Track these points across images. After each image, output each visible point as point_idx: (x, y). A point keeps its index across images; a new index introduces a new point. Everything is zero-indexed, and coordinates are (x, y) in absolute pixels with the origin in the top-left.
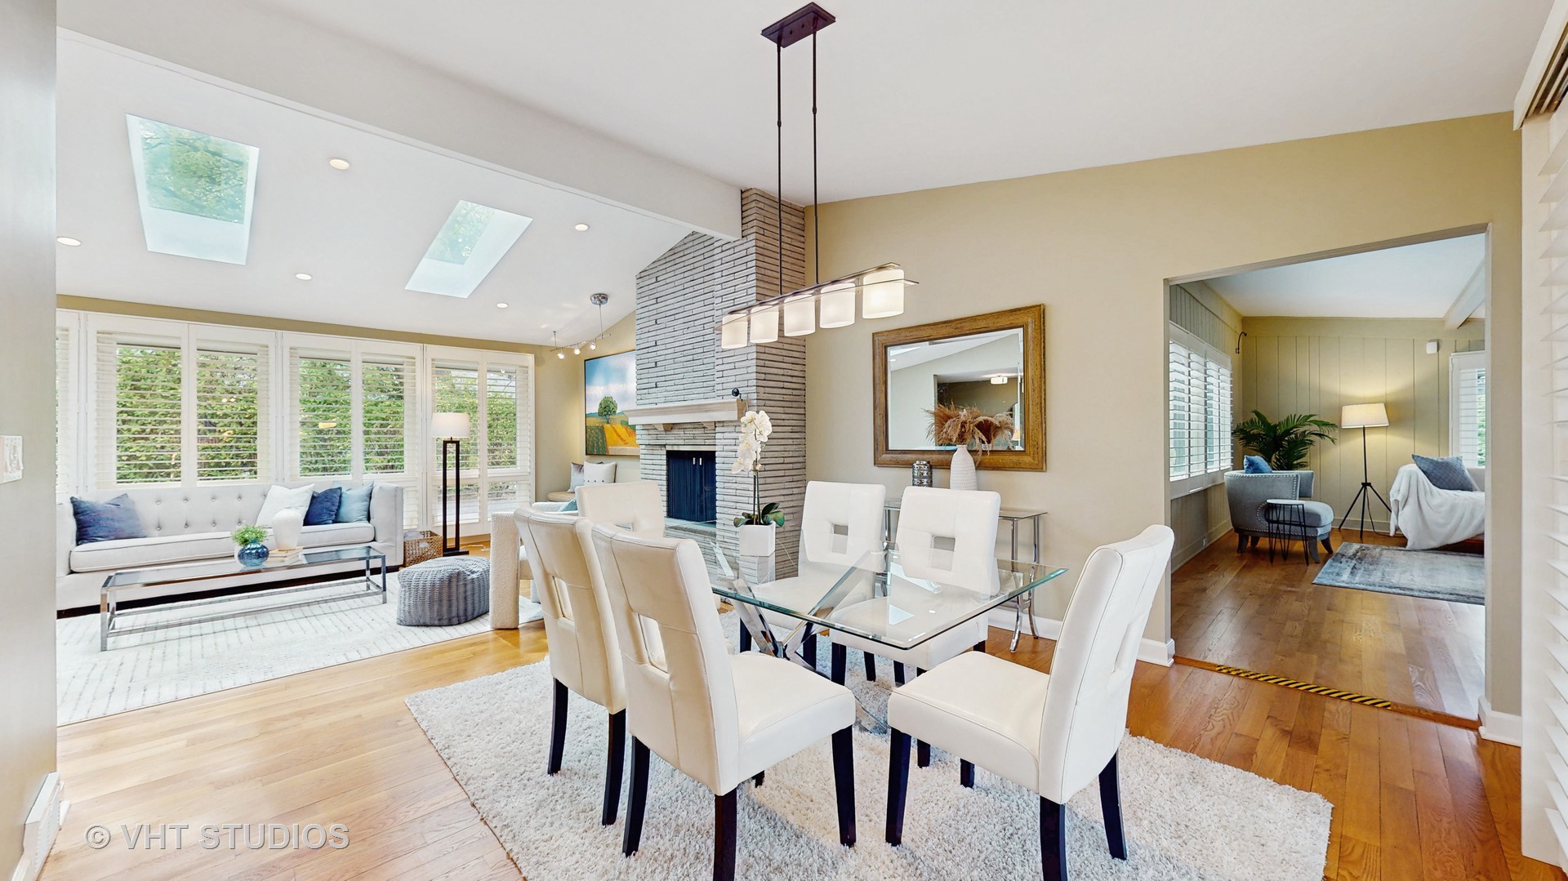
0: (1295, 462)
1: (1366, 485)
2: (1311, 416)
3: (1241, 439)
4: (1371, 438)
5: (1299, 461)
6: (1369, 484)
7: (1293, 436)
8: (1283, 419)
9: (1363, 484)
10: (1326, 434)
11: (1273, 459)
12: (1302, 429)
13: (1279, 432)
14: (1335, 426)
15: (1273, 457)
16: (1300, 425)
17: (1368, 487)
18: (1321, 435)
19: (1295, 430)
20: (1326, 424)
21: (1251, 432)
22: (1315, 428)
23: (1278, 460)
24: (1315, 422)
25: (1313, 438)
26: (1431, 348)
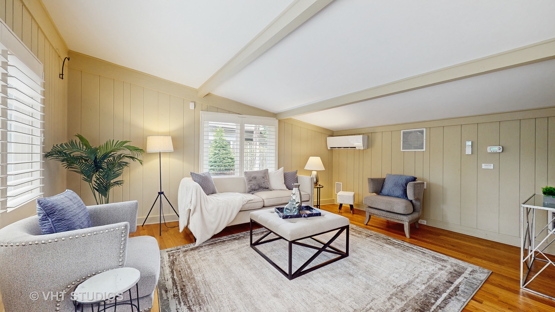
0: (112, 181)
1: (161, 193)
2: (126, 142)
3: (63, 161)
4: (165, 160)
5: (115, 180)
6: (163, 193)
7: (111, 158)
8: (103, 143)
9: (159, 193)
10: (136, 157)
11: (94, 178)
12: (119, 153)
13: (100, 155)
14: (141, 151)
15: (94, 176)
16: (116, 149)
17: (162, 195)
18: (132, 158)
19: (112, 153)
20: (137, 149)
21: (72, 155)
22: (127, 152)
23: (98, 179)
24: (128, 147)
25: (126, 160)
26: (192, 106)
